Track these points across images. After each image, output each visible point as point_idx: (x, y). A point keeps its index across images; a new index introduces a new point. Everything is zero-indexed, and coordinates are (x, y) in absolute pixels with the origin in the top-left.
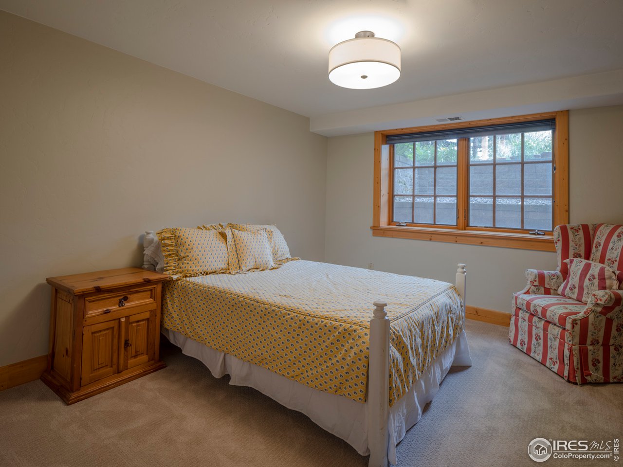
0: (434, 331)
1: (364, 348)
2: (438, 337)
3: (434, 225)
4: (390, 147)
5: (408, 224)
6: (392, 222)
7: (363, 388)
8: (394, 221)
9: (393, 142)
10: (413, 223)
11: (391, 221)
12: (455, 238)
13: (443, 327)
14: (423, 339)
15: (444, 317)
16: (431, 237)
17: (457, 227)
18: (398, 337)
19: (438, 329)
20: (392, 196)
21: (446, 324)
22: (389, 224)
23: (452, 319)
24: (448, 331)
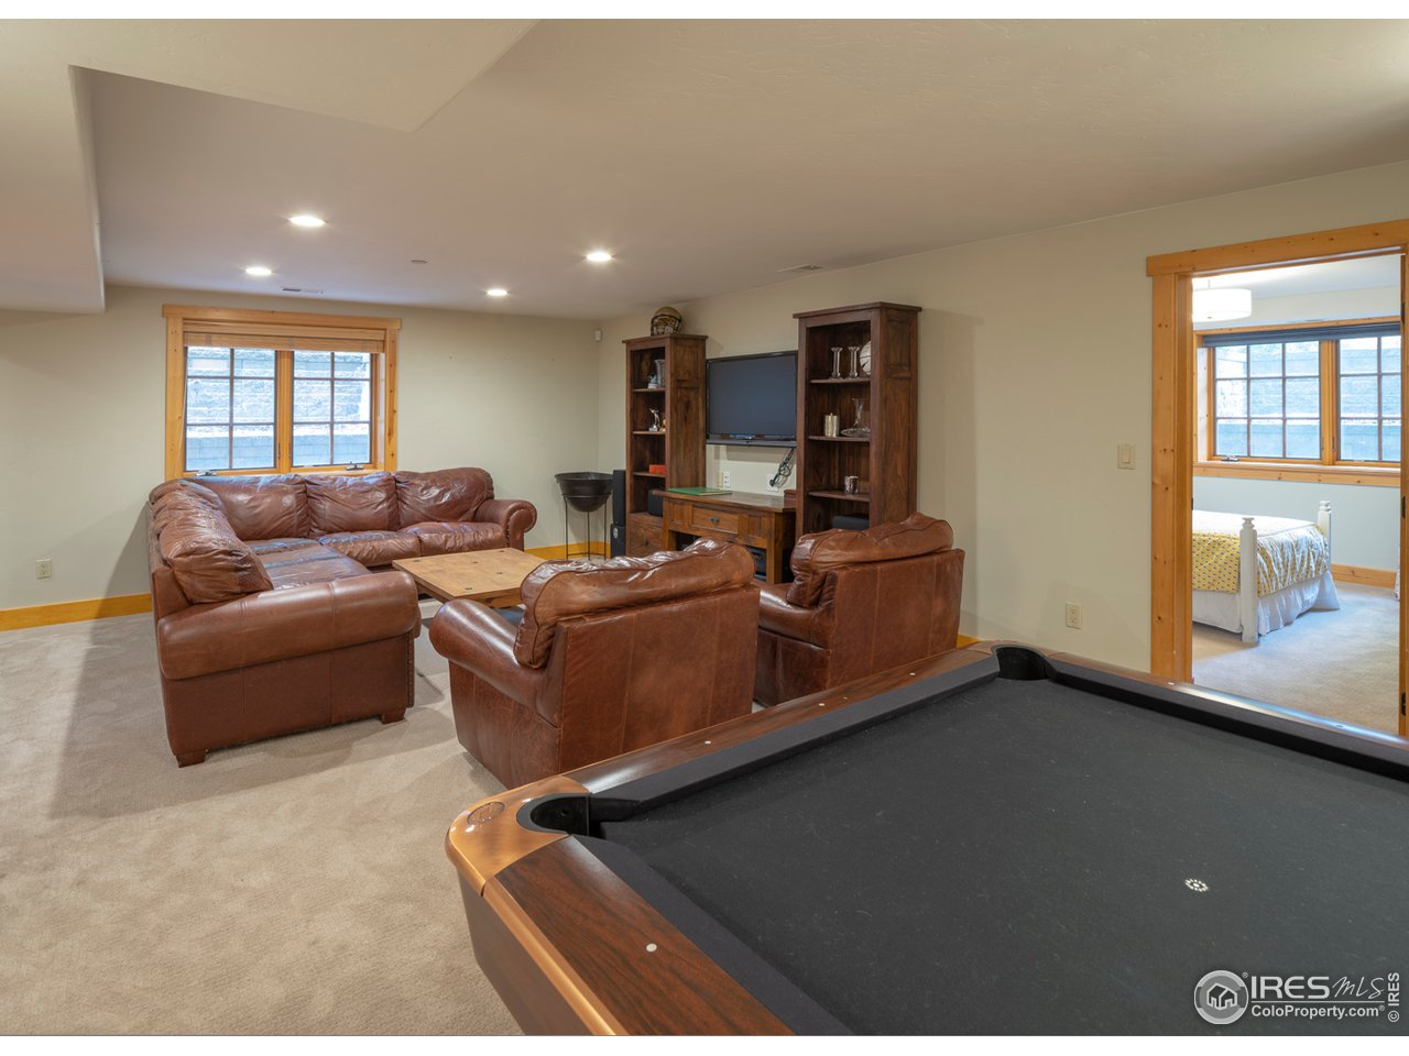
0: (1293, 556)
1: (1234, 552)
2: (1298, 563)
3: (1284, 458)
4: (1209, 351)
5: (1240, 459)
6: (1215, 455)
7: (1236, 581)
8: (1218, 453)
9: (1214, 344)
10: (1249, 456)
11: (1212, 454)
12: (1319, 477)
13: (1303, 557)
14: (1283, 559)
15: (1304, 547)
16: (1280, 474)
17: (1321, 461)
18: (1262, 548)
19: (1299, 556)
20: (1213, 419)
21: (1306, 555)
22: (1209, 459)
23: (1313, 554)
24: (1309, 563)
